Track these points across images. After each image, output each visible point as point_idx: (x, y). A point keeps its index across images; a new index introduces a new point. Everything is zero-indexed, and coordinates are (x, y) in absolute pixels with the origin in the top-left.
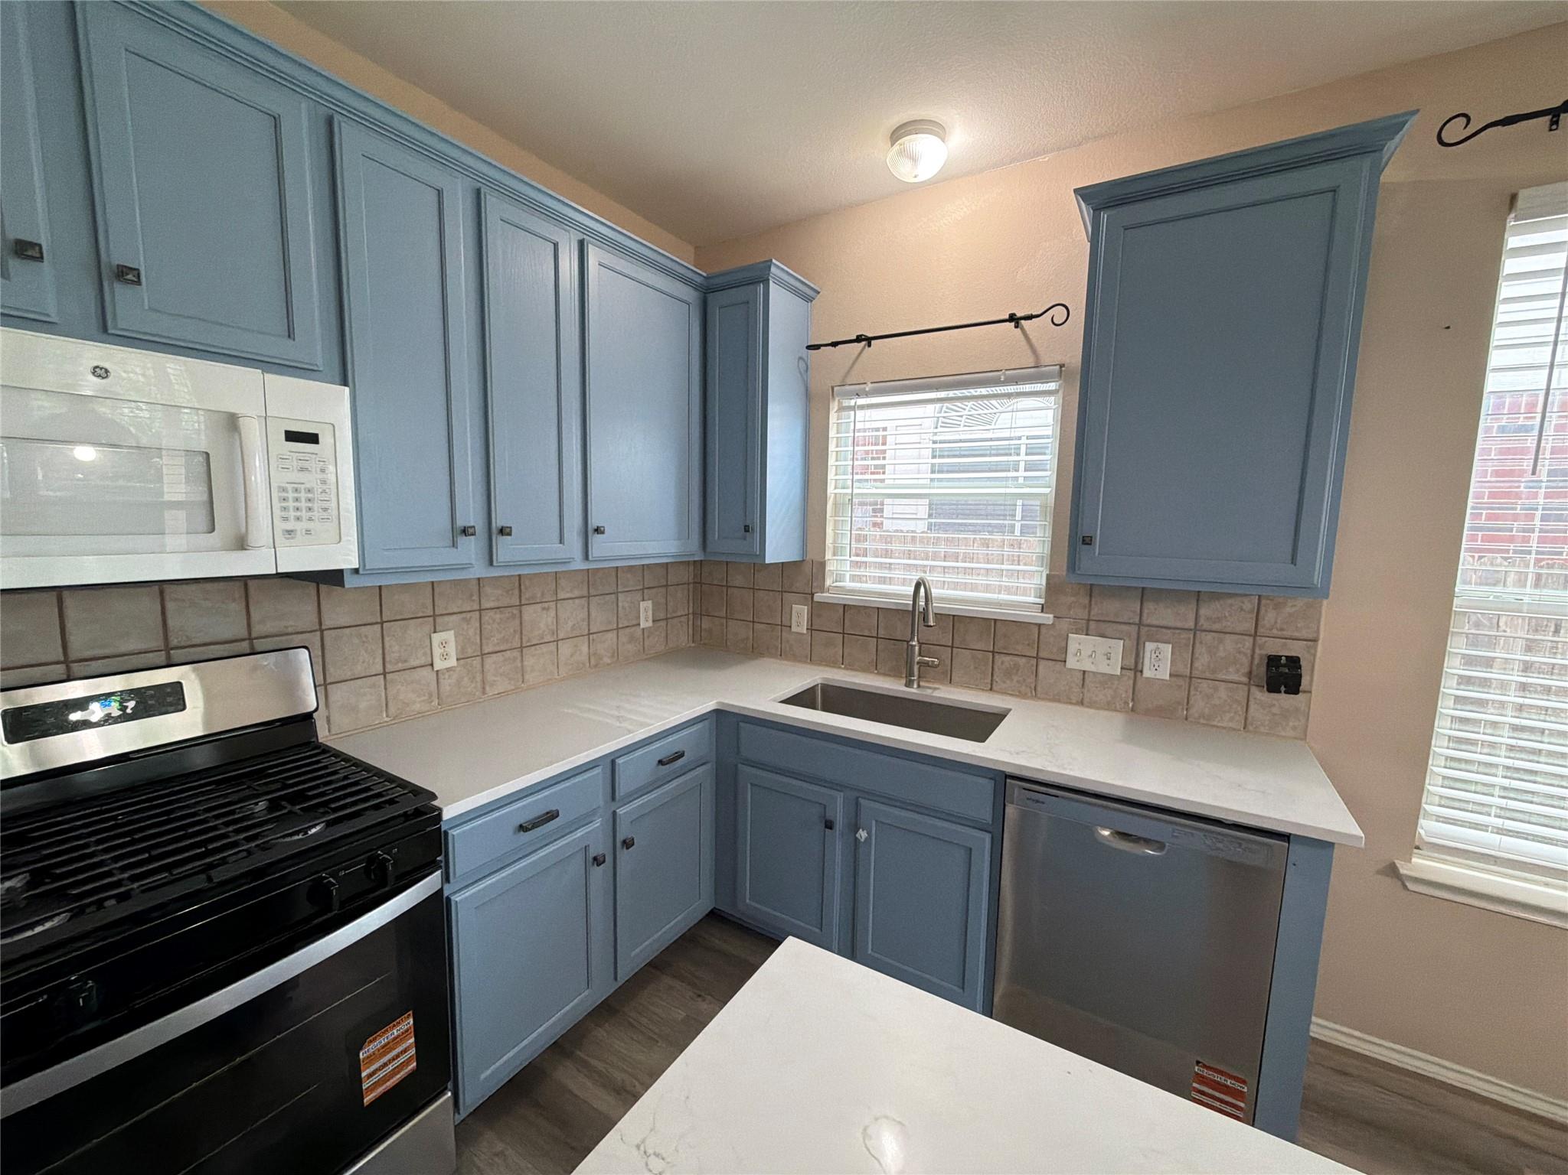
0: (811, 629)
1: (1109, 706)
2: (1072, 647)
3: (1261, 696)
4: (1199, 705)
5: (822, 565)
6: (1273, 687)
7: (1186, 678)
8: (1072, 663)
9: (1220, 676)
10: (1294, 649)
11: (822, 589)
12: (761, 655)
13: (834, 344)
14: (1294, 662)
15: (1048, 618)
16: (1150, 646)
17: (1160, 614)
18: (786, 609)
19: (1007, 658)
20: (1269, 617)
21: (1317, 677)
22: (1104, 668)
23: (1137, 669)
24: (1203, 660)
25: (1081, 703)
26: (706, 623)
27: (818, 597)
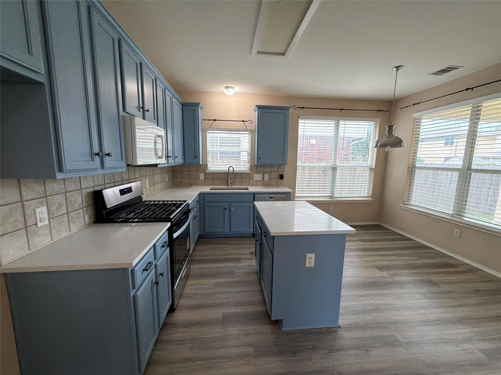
0: (205, 178)
1: (260, 185)
2: (254, 176)
3: (279, 180)
4: (272, 183)
5: (207, 165)
6: (280, 179)
7: (270, 179)
8: (255, 179)
9: (274, 178)
10: (282, 173)
11: (207, 170)
12: (192, 186)
13: (209, 120)
14: (282, 175)
15: (251, 172)
16: (265, 175)
17: (266, 170)
18: (198, 175)
19: (244, 180)
20: (279, 169)
21: (285, 177)
22: (259, 179)
23: (264, 179)
24: (272, 176)
25: (256, 185)
26: (176, 180)
27: (207, 172)
